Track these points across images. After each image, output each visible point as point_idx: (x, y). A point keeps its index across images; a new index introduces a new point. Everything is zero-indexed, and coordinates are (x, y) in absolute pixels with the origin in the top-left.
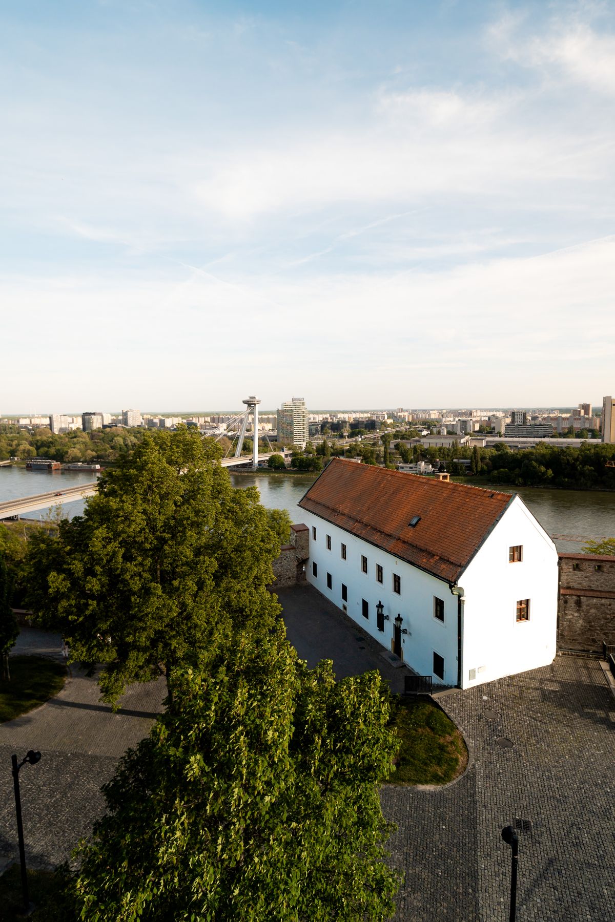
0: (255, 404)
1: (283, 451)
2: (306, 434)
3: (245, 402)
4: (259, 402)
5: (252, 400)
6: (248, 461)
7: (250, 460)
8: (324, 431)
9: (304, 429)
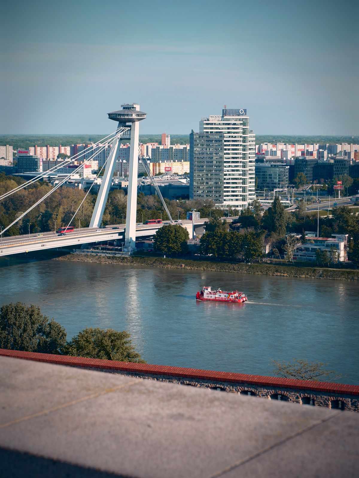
0: (133, 121)
1: (191, 218)
2: (251, 185)
3: (113, 117)
4: (141, 116)
5: (126, 112)
6: (116, 237)
7: (120, 234)
8: (297, 180)
9: (244, 174)
